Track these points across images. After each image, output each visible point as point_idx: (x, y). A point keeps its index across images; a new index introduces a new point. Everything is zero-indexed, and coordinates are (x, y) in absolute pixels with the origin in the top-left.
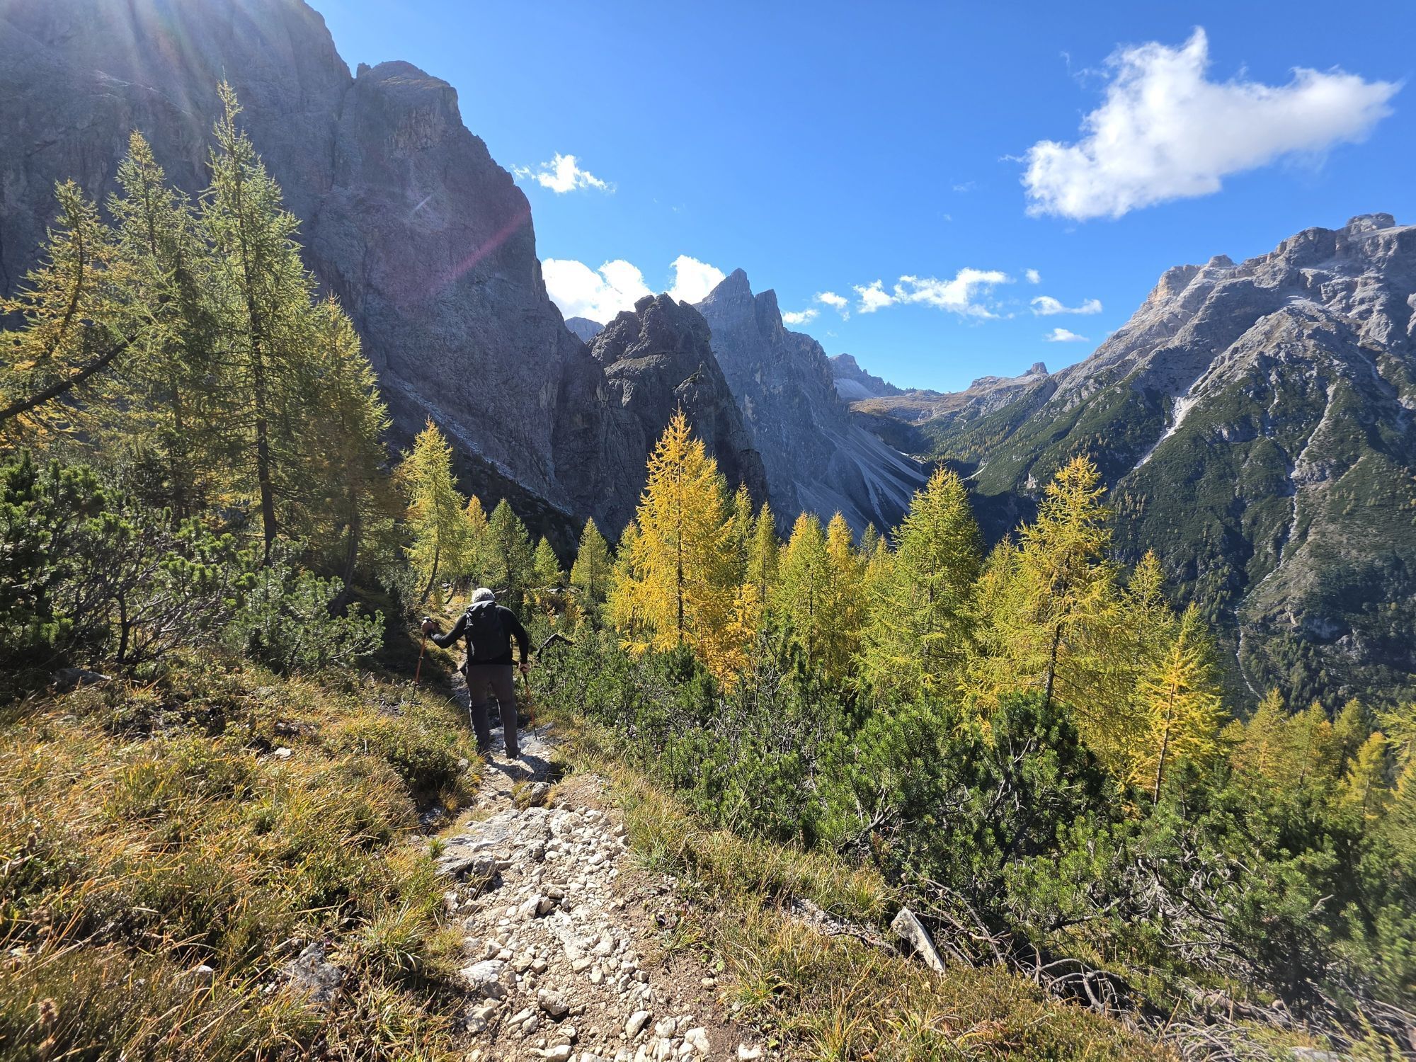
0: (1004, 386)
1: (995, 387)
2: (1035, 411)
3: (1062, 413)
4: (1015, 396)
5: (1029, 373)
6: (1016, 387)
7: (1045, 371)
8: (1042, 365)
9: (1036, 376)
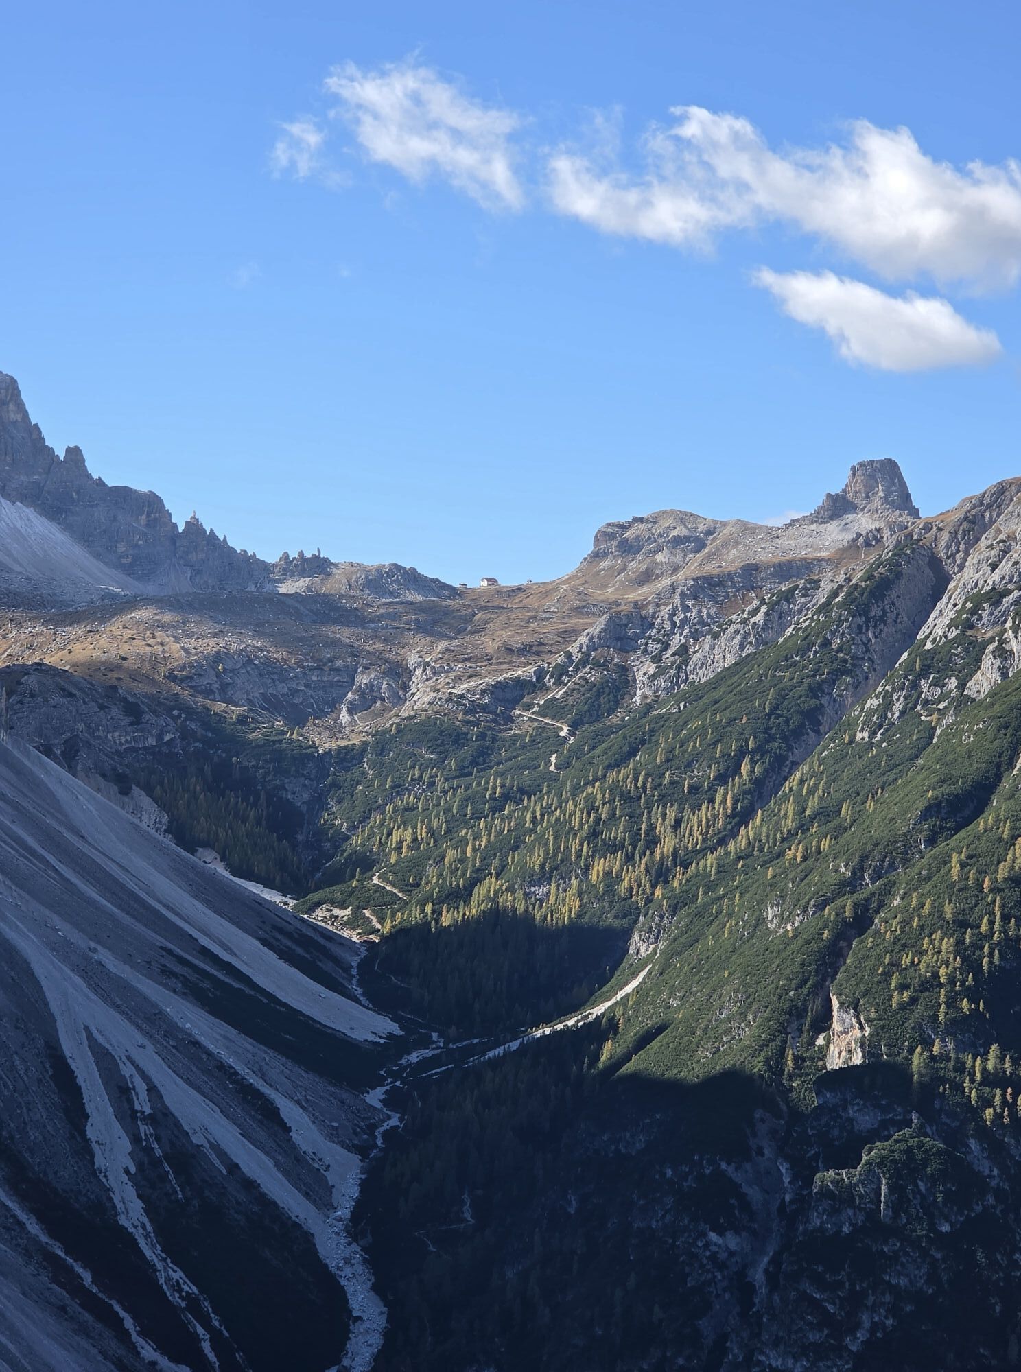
0: (733, 560)
1: (695, 566)
2: (860, 690)
3: (962, 702)
4: (779, 610)
5: (838, 507)
6: (785, 570)
7: (903, 501)
8: (889, 470)
9: (864, 522)
